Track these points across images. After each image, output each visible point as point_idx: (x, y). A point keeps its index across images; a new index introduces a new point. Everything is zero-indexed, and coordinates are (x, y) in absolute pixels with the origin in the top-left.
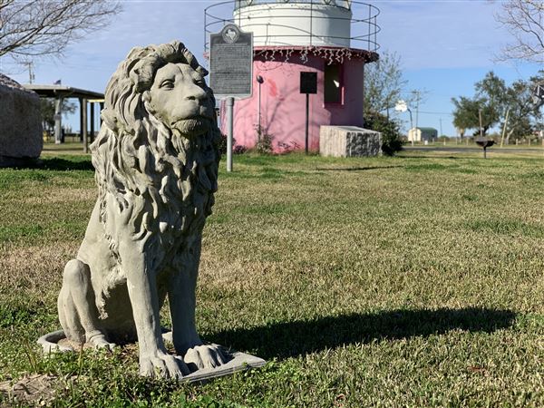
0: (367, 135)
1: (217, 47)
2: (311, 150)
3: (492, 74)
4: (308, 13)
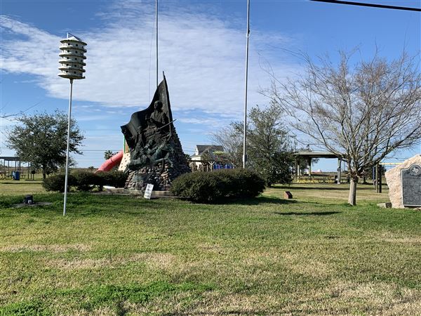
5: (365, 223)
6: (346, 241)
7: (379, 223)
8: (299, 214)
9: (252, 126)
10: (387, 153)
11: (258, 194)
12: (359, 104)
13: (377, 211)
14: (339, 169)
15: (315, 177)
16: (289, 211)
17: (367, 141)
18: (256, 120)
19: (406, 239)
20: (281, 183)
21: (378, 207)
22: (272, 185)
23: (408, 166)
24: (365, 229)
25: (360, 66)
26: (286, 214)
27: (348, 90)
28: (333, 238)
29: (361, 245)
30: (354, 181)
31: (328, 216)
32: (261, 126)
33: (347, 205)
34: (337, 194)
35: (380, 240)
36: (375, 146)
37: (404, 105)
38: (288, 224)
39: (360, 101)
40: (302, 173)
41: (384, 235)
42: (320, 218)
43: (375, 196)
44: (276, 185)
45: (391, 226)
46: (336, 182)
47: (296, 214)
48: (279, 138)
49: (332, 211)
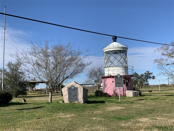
0: (136, 92)
1: (116, 78)
2: (125, 95)
3: (135, 72)
4: (122, 69)
5: (54, 110)
6: (45, 119)
7: (59, 110)
8: (27, 109)
9: (8, 70)
10: (63, 81)
11: (9, 101)
12: (53, 62)
13: (59, 104)
14: (47, 88)
15: (37, 91)
16: (23, 108)
17: (56, 76)
18: (10, 68)
19: (69, 115)
20: (22, 95)
21: (59, 103)
22: (18, 96)
23: (70, 86)
24: (53, 113)
25: (53, 46)
26: (21, 110)
27: (48, 56)
28: (40, 118)
29: (50, 120)
30: (51, 93)
31: (39, 109)
32: (12, 70)
33: (48, 103)
34: (45, 98)
35: (59, 117)
36: (59, 78)
37: (69, 62)
38: (21, 114)
39: (53, 60)
40: (32, 90)
41: (60, 115)
42: (35, 110)
43: (60, 98)
44: (19, 96)
45: (63, 111)
46: (46, 93)
47: (26, 109)
48: (20, 75)
49: (41, 106)
